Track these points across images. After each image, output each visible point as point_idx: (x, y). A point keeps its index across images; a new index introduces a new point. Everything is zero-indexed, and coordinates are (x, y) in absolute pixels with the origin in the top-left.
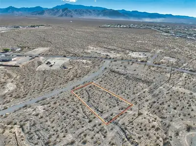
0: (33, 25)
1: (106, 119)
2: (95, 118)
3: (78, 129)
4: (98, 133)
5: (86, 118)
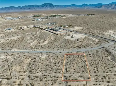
0: (89, 14)
1: (65, 76)
2: (60, 72)
3: (46, 73)
4: (52, 80)
5: (56, 70)
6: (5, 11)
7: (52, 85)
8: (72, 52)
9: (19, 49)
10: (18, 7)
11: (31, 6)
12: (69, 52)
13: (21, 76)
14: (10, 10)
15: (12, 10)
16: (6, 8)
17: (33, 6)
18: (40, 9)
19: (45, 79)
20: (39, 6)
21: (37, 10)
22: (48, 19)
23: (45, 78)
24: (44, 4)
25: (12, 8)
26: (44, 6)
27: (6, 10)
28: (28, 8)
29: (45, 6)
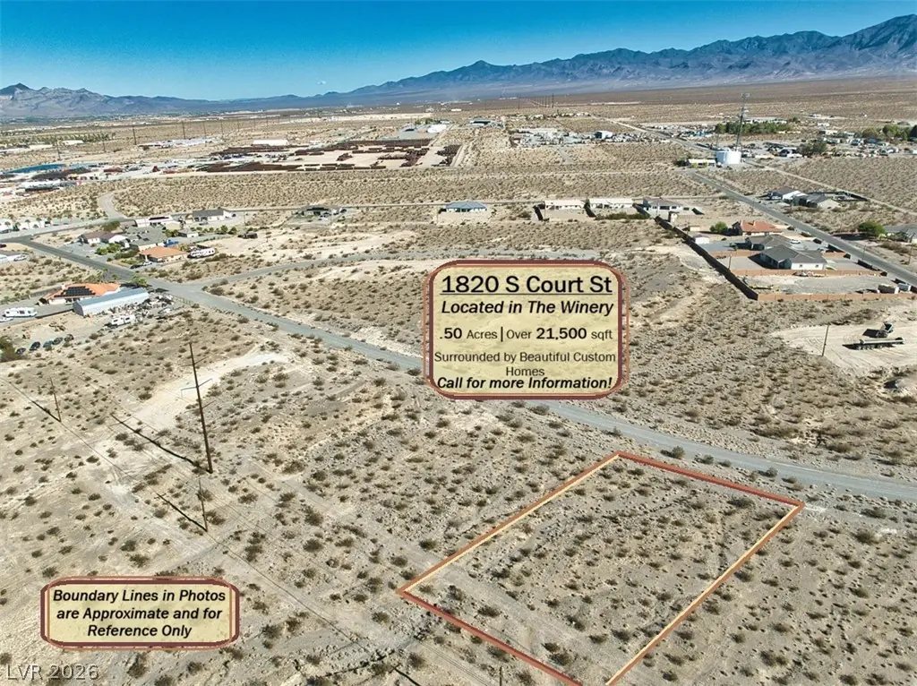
1: (454, 596)
3: (380, 521)
4: (361, 576)
5: (453, 530)
6: (568, 85)
7: (335, 597)
8: (707, 461)
9: (392, 335)
10: (664, 54)
11: (760, 43)
12: (676, 454)
13: (254, 481)
14: (599, 75)
15: (612, 75)
16: (581, 60)
17: (780, 45)
18: (841, 66)
19: (338, 553)
20: (837, 42)
21: (809, 75)
22: (816, 158)
23: (347, 543)
24: (887, 24)
25: (618, 59)
26: (885, 40)
27: (575, 78)
28: (736, 59)
29: (893, 45)
